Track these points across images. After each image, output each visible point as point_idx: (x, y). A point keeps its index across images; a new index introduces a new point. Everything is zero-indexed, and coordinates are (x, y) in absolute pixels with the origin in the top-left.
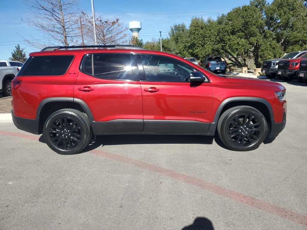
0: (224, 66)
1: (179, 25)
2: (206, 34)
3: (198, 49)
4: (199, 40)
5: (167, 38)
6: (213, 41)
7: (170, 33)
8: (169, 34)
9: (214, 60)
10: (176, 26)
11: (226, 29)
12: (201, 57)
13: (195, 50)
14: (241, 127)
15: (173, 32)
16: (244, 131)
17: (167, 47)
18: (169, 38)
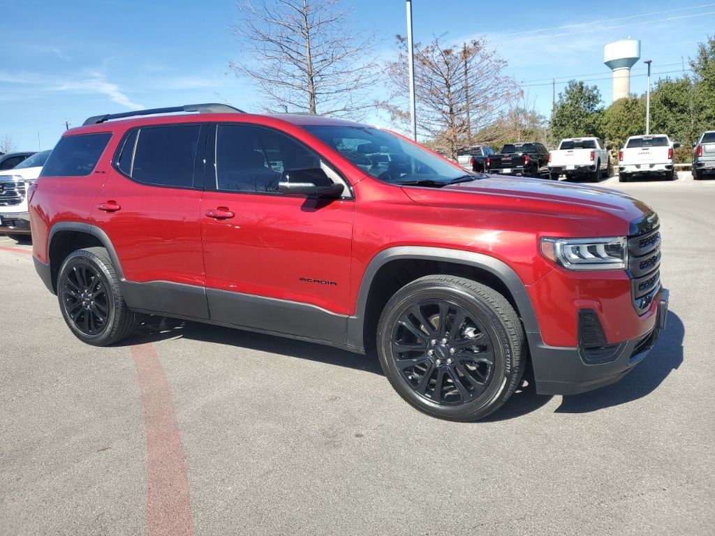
5: (683, 78)
7: (697, 62)
8: (693, 65)
14: (434, 342)
15: (705, 58)
16: (443, 354)
17: (677, 101)
18: (691, 75)
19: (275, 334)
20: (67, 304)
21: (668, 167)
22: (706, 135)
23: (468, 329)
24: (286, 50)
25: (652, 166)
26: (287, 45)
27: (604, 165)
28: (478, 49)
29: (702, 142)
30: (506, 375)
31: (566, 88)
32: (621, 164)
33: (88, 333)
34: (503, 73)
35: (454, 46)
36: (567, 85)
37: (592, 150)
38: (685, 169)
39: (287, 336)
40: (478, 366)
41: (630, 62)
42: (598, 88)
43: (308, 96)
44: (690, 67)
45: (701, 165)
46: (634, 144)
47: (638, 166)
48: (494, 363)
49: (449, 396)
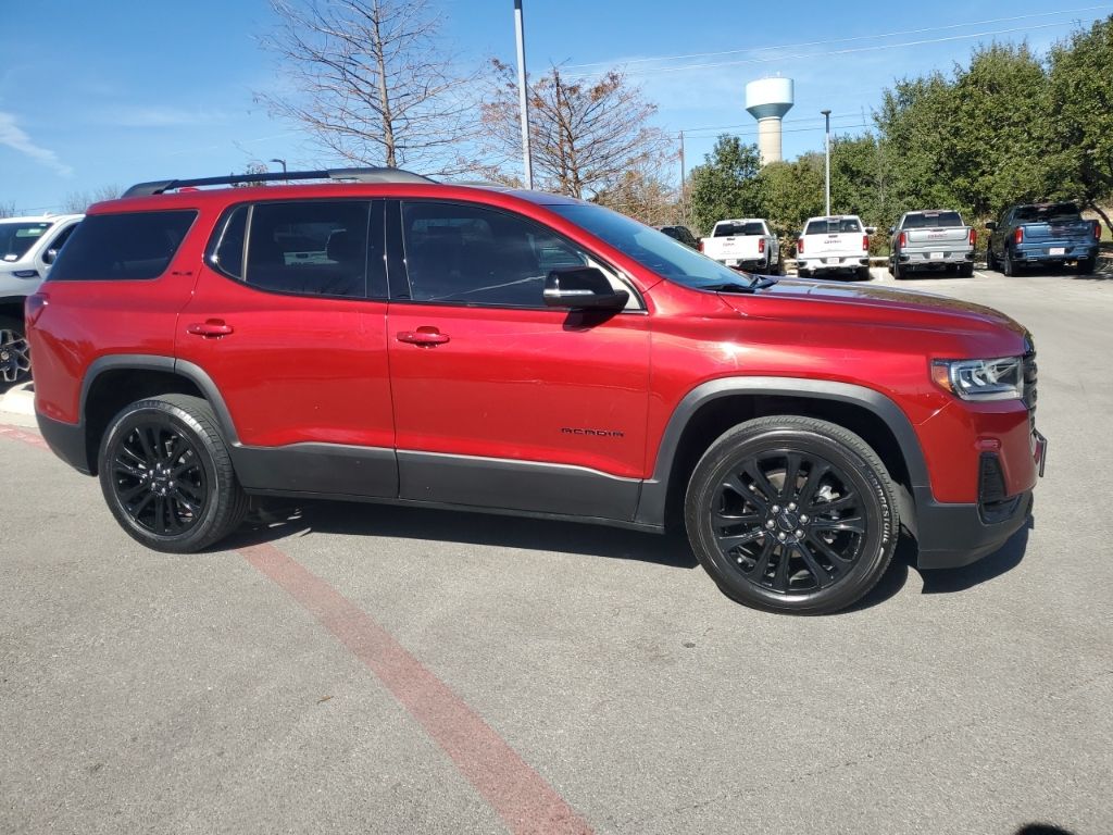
0: (1089, 243)
1: (920, 81)
2: (1006, 109)
3: (992, 174)
4: (977, 139)
5: (865, 136)
6: (1040, 138)
7: (881, 115)
8: (876, 119)
9: (1044, 220)
10: (905, 90)
11: (1093, 86)
12: (995, 207)
13: (980, 179)
14: (775, 508)
15: (893, 110)
16: (790, 525)
17: (861, 168)
18: (876, 133)
19: (510, 513)
20: (121, 488)
21: (863, 262)
22: (908, 217)
23: (824, 488)
24: (349, 76)
25: (842, 260)
26: (351, 68)
27: (774, 260)
28: (615, 86)
29: (903, 228)
30: (884, 545)
31: (715, 146)
32: (801, 257)
33: (162, 533)
34: (650, 122)
35: (581, 80)
36: (717, 141)
37: (761, 237)
38: (879, 264)
39: (531, 515)
40: (835, 537)
41: (781, 110)
42: (760, 147)
43: (384, 149)
44: (873, 122)
45: (904, 259)
46: (816, 228)
47: (824, 260)
48: (866, 530)
49: (794, 581)
